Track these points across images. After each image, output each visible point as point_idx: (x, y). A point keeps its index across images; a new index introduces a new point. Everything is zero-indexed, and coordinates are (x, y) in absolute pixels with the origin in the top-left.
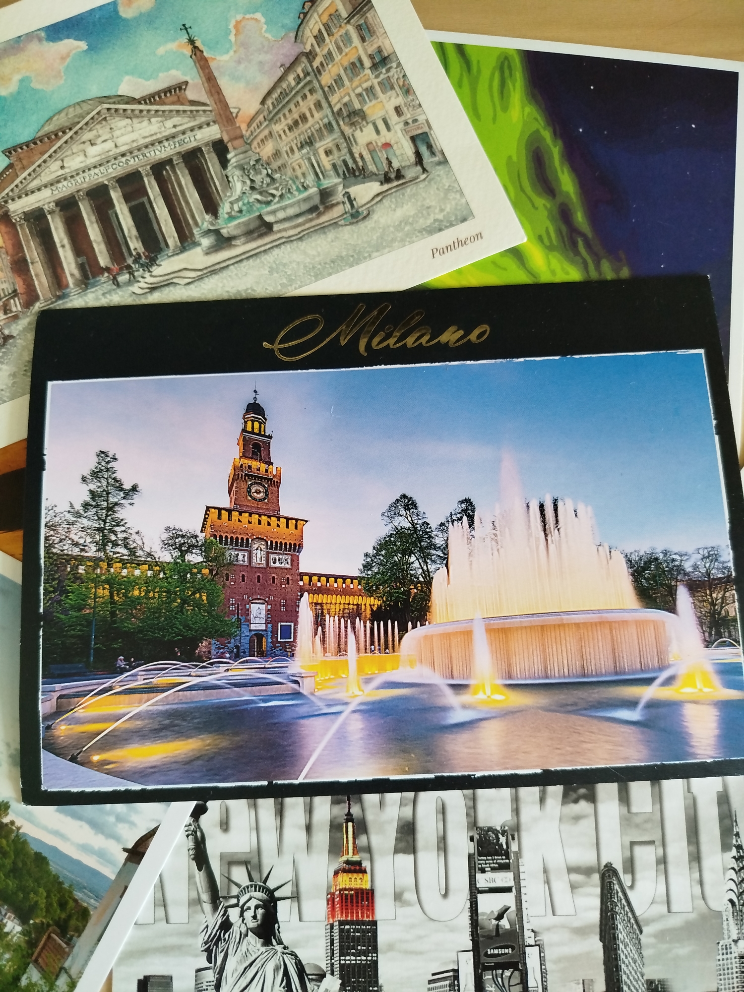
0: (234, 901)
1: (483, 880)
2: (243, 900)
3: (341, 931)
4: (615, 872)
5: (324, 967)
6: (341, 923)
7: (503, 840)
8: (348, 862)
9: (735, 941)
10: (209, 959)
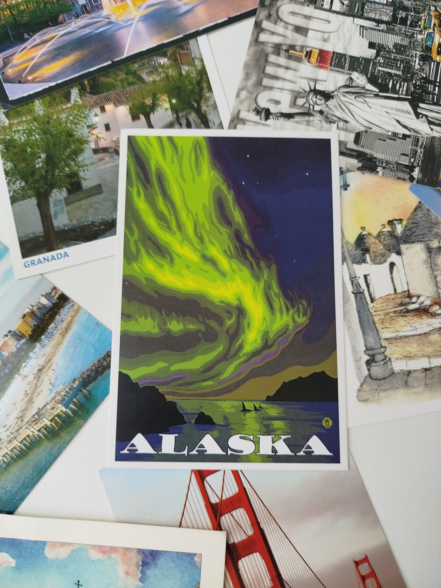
1: (327, 6)
2: (312, 103)
5: (347, 77)
8: (306, 56)
10: (334, 123)
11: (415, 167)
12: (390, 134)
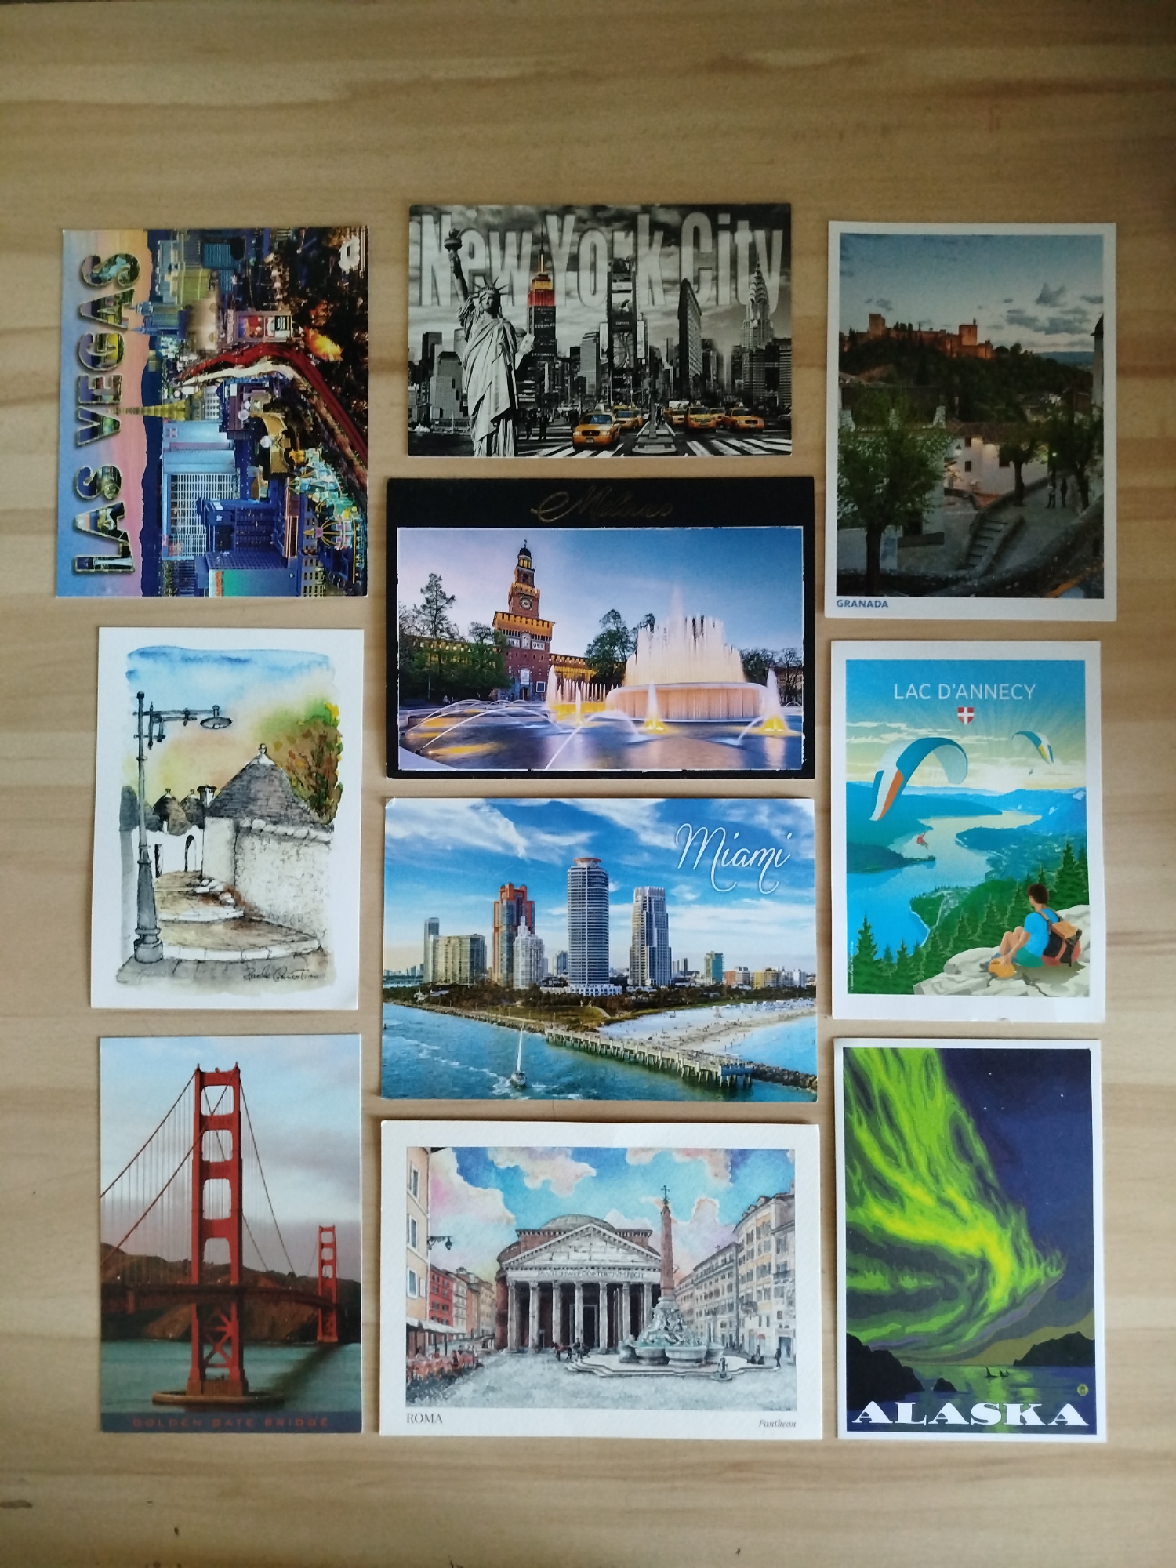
0: (476, 295)
1: (615, 286)
2: (481, 295)
3: (535, 311)
4: (689, 284)
5: (525, 328)
6: (535, 307)
7: (627, 265)
8: (540, 275)
9: (752, 321)
10: (462, 325)
11: (429, 427)
12: (464, 392)
